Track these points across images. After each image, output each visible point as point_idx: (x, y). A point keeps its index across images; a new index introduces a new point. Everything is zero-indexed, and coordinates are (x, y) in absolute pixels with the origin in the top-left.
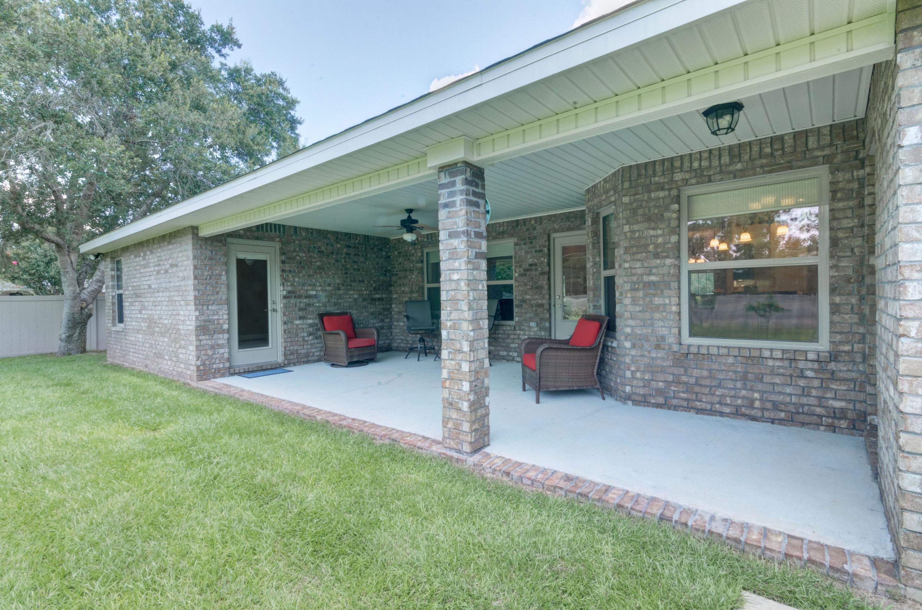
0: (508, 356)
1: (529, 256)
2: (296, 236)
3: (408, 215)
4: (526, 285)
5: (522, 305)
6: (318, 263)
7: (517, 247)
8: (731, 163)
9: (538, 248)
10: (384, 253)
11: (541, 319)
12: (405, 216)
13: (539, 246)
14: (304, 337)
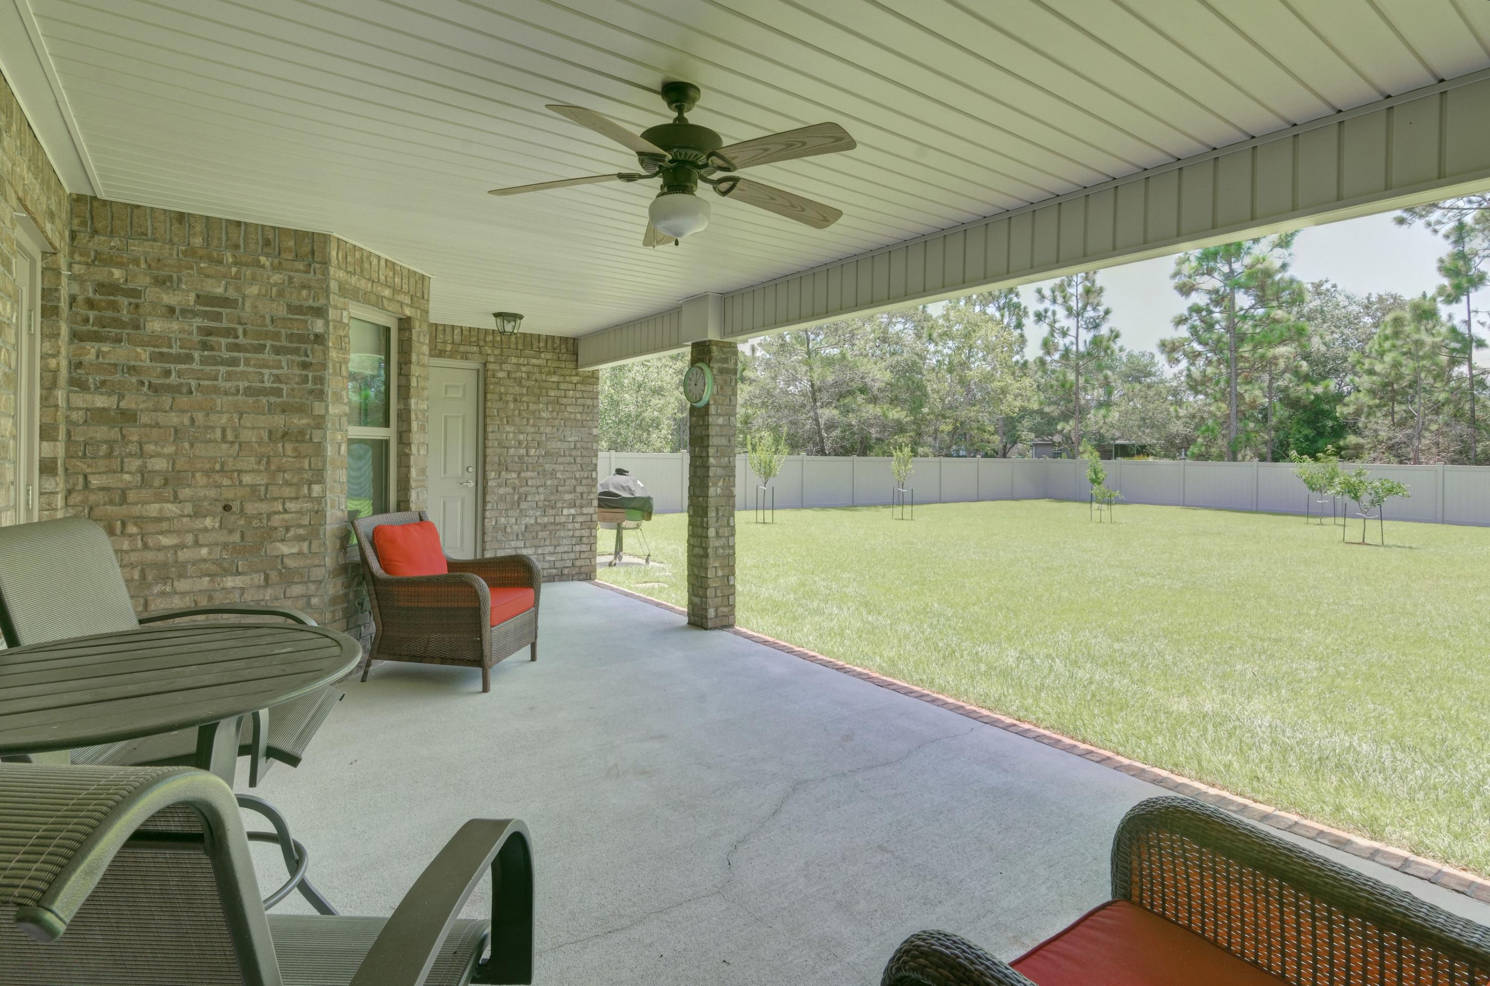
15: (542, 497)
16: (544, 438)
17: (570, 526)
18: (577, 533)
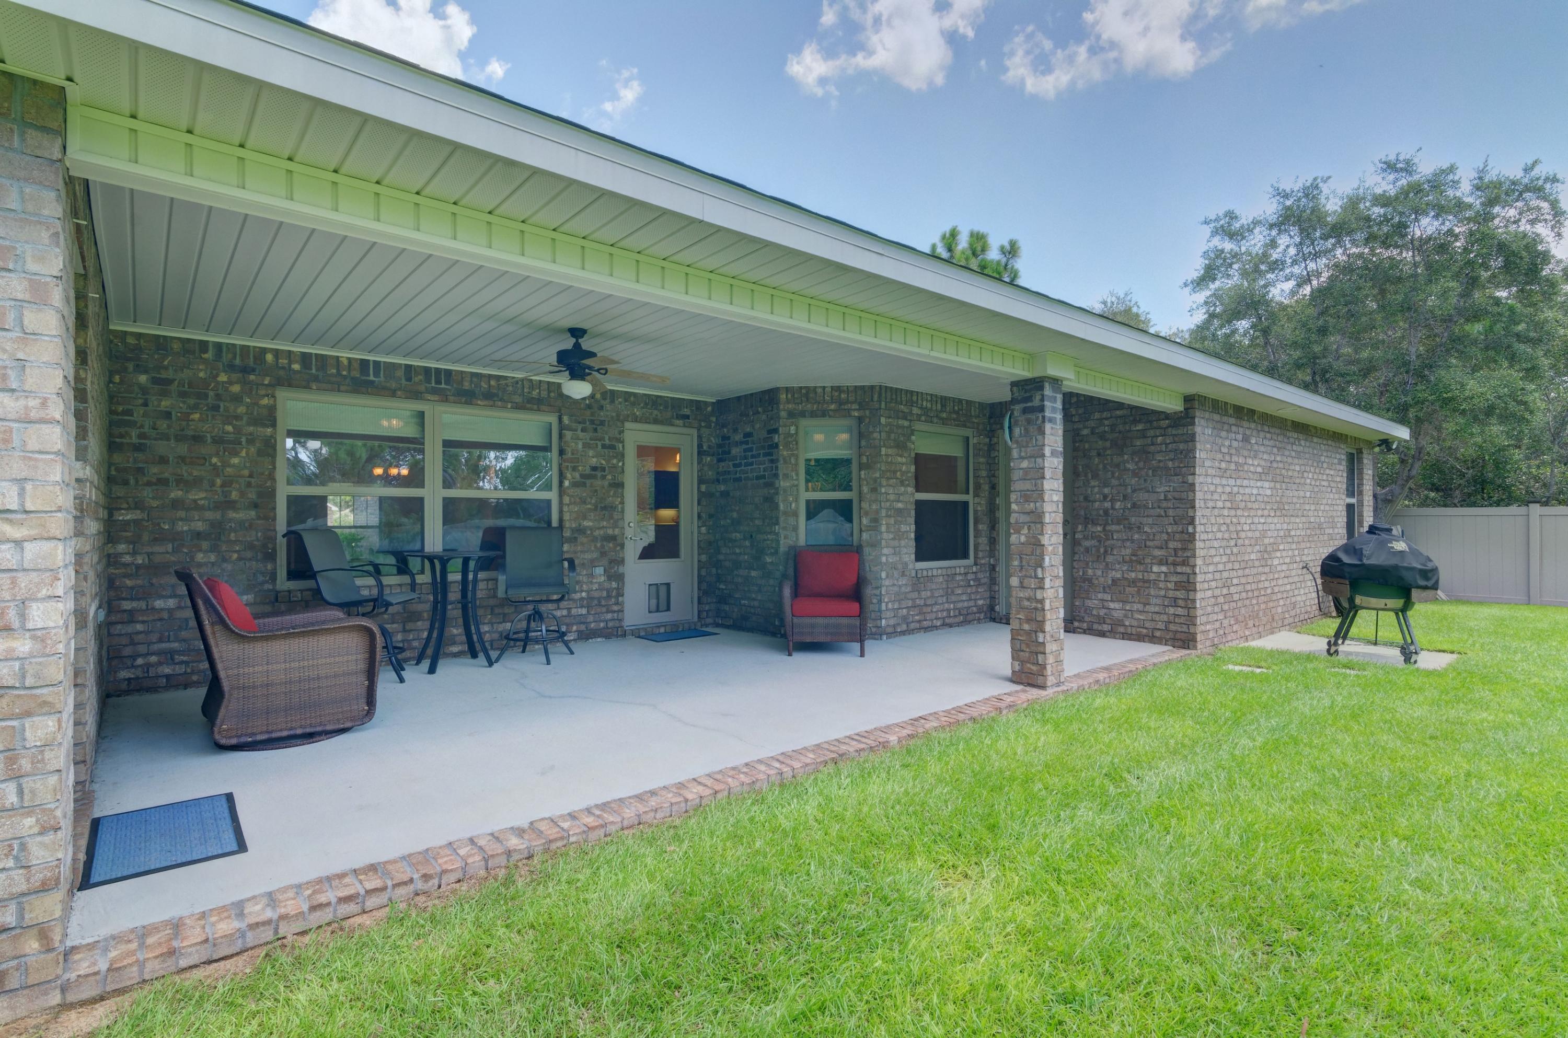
1: (591, 453)
3: (574, 340)
4: (584, 502)
5: (576, 538)
9: (607, 442)
11: (610, 562)
13: (610, 439)
15: (1128, 551)
16: (1129, 490)
17: (1162, 585)
18: (1171, 594)
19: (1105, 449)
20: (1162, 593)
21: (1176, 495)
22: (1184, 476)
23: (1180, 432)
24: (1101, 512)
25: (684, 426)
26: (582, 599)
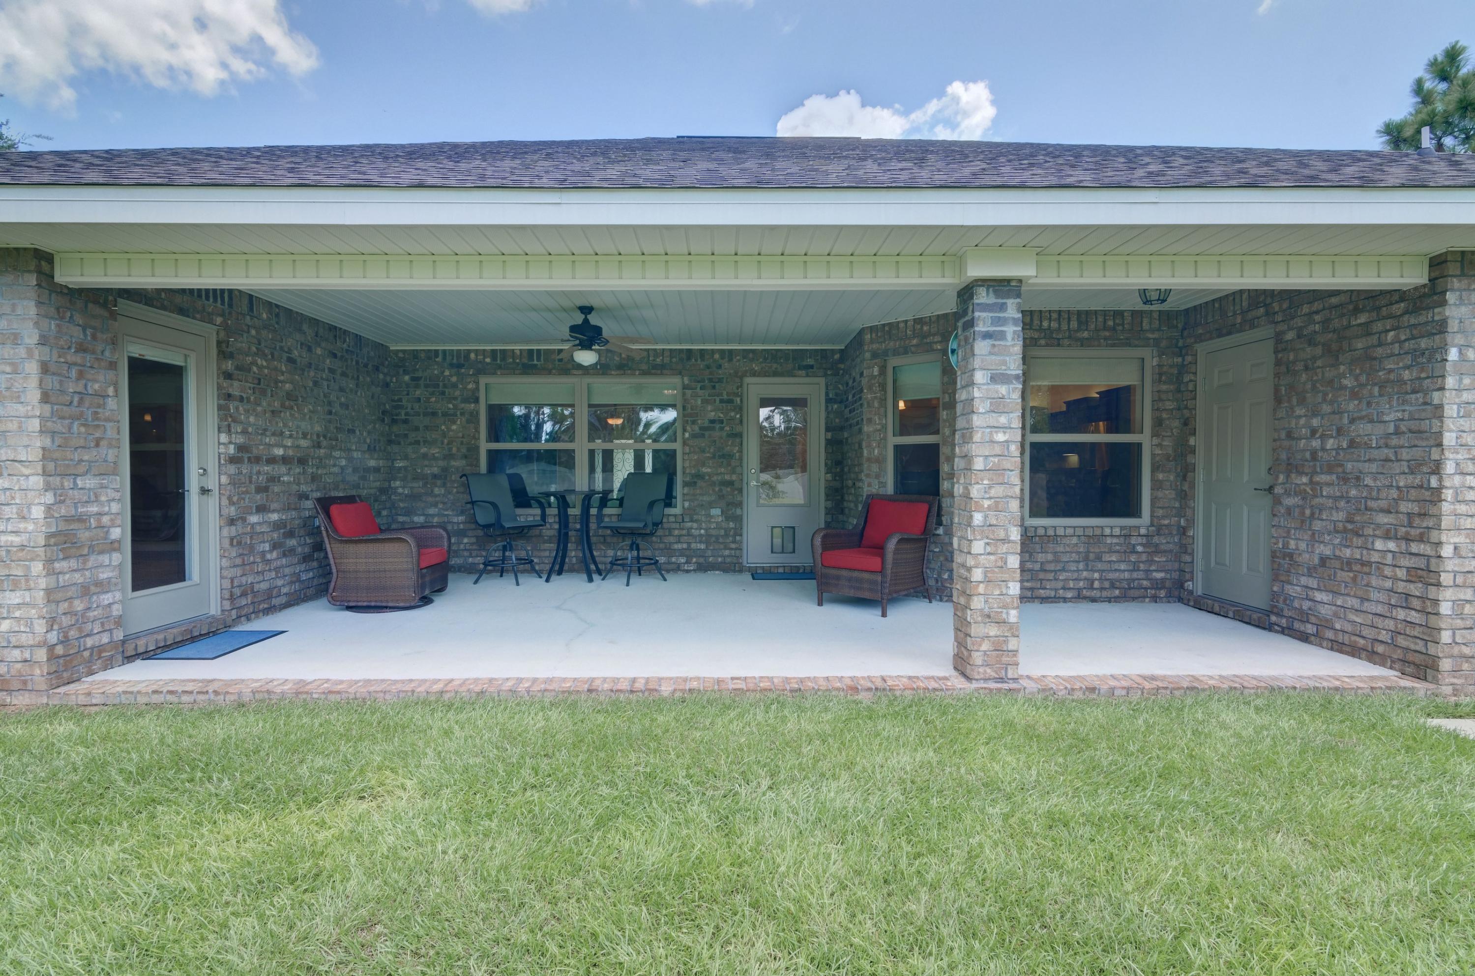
0: (669, 563)
1: (709, 408)
2: (252, 317)
3: (583, 316)
4: (703, 451)
5: (695, 483)
6: (288, 386)
7: (689, 392)
8: (1079, 330)
9: (725, 397)
10: (381, 376)
11: (728, 504)
12: (579, 319)
13: (728, 394)
14: (263, 553)
15: (1341, 516)
16: (1346, 421)
17: (1388, 571)
18: (1401, 587)
19: (1314, 359)
20: (1388, 584)
21: (1413, 425)
22: (1426, 392)
23: (1422, 319)
24: (1308, 455)
25: (807, 376)
26: (701, 535)
